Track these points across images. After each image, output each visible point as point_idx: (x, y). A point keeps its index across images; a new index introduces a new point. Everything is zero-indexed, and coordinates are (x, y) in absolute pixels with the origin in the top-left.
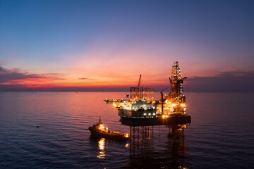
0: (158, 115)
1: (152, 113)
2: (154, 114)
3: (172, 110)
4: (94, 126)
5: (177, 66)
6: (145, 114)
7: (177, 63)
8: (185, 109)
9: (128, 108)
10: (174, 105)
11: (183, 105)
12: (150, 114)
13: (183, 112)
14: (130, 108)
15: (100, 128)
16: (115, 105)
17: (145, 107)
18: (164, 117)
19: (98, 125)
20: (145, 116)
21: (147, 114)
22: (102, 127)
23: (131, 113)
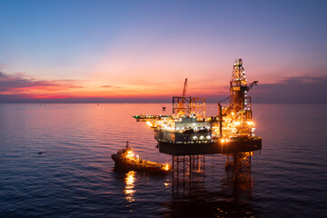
0: (214, 138)
1: (205, 136)
2: (208, 137)
3: (234, 130)
4: (119, 153)
5: (240, 66)
6: (195, 138)
7: (240, 60)
8: (253, 130)
9: (169, 129)
10: (238, 123)
11: (250, 123)
12: (202, 137)
13: (251, 133)
14: (172, 129)
15: (128, 156)
16: (149, 124)
17: (195, 127)
18: (222, 141)
19: (124, 151)
20: (195, 141)
21: (199, 137)
22: (130, 155)
23: (174, 136)
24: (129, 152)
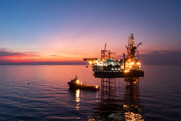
0: (122, 70)
1: (118, 69)
2: (119, 69)
3: (131, 67)
4: (72, 81)
5: (132, 37)
6: (113, 69)
7: (132, 34)
8: (140, 67)
9: (100, 65)
10: (132, 63)
11: (138, 64)
12: (116, 69)
13: (139, 68)
14: (102, 65)
15: (77, 82)
16: (90, 62)
17: (113, 64)
18: (126, 71)
19: (75, 80)
20: (112, 71)
21: (114, 69)
22: (78, 82)
23: (103, 68)
24: (77, 81)
